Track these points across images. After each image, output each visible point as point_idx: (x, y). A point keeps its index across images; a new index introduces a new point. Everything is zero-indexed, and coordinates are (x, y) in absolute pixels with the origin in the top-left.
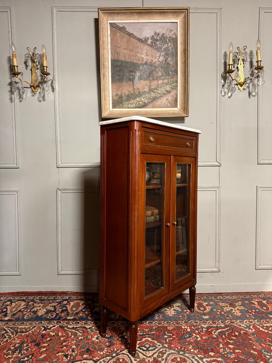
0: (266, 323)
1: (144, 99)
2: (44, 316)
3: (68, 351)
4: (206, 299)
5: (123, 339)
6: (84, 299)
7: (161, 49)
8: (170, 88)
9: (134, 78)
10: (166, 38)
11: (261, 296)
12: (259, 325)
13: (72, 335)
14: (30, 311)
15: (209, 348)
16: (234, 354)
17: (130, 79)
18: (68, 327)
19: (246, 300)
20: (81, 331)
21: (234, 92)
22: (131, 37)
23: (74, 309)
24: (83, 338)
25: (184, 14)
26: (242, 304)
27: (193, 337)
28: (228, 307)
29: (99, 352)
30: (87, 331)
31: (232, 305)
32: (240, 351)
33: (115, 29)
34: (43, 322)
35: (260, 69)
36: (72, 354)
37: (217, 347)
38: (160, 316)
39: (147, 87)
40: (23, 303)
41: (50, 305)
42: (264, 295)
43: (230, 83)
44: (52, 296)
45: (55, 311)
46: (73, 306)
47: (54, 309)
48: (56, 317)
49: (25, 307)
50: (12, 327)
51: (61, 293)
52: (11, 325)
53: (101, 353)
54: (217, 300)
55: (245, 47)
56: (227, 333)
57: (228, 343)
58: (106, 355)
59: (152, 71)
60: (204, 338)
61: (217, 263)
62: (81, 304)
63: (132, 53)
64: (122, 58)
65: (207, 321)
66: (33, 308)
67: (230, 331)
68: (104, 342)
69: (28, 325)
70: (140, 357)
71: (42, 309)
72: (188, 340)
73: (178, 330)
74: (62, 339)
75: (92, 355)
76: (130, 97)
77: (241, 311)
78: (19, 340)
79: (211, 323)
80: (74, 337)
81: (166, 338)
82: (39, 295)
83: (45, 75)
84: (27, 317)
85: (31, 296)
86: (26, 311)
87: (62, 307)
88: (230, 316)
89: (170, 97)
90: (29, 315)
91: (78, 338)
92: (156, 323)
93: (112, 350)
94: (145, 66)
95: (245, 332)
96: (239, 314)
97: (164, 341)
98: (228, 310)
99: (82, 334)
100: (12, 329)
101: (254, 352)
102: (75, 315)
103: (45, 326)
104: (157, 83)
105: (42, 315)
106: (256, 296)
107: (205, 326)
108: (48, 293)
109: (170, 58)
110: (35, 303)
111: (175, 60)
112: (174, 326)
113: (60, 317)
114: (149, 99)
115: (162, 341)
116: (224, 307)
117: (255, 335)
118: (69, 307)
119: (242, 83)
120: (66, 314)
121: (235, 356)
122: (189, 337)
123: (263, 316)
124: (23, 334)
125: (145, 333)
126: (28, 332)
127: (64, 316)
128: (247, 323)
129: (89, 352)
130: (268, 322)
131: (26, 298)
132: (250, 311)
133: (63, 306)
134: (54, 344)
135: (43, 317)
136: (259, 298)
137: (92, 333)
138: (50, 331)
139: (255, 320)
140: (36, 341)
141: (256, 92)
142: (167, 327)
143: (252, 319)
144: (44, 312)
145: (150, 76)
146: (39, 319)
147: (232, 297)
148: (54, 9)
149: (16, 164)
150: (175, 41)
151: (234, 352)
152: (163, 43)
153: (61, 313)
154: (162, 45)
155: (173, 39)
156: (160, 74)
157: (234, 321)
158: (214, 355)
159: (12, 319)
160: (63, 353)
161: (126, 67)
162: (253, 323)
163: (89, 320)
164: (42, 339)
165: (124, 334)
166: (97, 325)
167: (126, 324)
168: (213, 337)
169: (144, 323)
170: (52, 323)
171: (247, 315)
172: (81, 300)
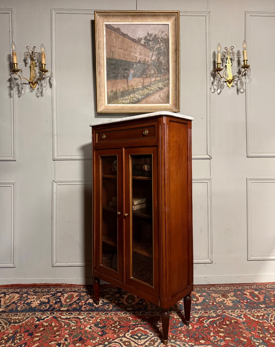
0: (257, 313)
1: (137, 96)
2: (38, 307)
3: (61, 340)
4: (199, 290)
5: (116, 329)
6: (78, 291)
7: (154, 48)
8: (163, 85)
9: (128, 76)
10: (158, 38)
11: (254, 287)
12: (250, 315)
13: (65, 325)
14: (24, 303)
15: (200, 337)
16: (224, 342)
17: (124, 77)
18: (61, 318)
19: (238, 291)
20: (74, 321)
21: (223, 89)
22: (125, 37)
23: (68, 300)
24: (76, 328)
25: (175, 17)
26: (234, 295)
28: (220, 297)
29: (91, 341)
30: (80, 321)
31: (224, 296)
32: (230, 339)
33: (111, 30)
34: (37, 313)
35: (246, 67)
36: (65, 343)
37: (207, 335)
38: (153, 307)
39: (141, 84)
40: (17, 296)
41: (44, 297)
42: (257, 286)
43: (219, 81)
44: (47, 288)
45: (48, 303)
46: (67, 298)
47: (47, 301)
48: (49, 308)
49: (18, 299)
50: (5, 318)
51: (55, 285)
52: (5, 316)
53: (93, 342)
54: (210, 292)
55: (233, 47)
56: (219, 322)
57: (219, 332)
58: (98, 343)
59: (146, 69)
60: (195, 326)
61: (210, 254)
62: (75, 296)
63: (126, 52)
64: (117, 57)
65: (200, 311)
66: (27, 300)
68: (97, 332)
69: (22, 316)
70: (132, 345)
71: (36, 301)
72: (180, 329)
73: (170, 319)
74: (55, 329)
75: (85, 343)
76: (124, 94)
77: (233, 302)
78: (13, 330)
79: (203, 313)
80: (67, 327)
82: (33, 288)
83: (44, 72)
84: (21, 308)
85: (25, 288)
86: (20, 303)
87: (56, 298)
88: (222, 306)
89: (162, 94)
90: (23, 306)
91: (71, 328)
92: (149, 313)
93: (105, 339)
94: (139, 65)
95: (236, 321)
96: (231, 304)
97: (156, 330)
98: (220, 300)
99: (75, 324)
100: (6, 320)
101: (244, 340)
102: (68, 306)
103: (39, 317)
104: (150, 81)
105: (36, 306)
106: (248, 287)
108: (42, 285)
109: (162, 57)
110: (29, 296)
111: (166, 59)
113: (54, 308)
114: (143, 96)
116: (216, 297)
117: (246, 324)
118: (63, 299)
119: (230, 80)
120: (59, 305)
121: (225, 344)
122: (181, 326)
123: (254, 306)
124: (16, 325)
125: (137, 323)
126: (22, 323)
127: (58, 308)
128: (238, 313)
129: (82, 341)
130: (259, 311)
131: (20, 290)
132: (242, 301)
134: (47, 333)
135: (36, 309)
136: (251, 289)
137: (85, 323)
138: (43, 322)
139: (246, 310)
140: (29, 331)
141: (243, 89)
143: (244, 309)
144: (38, 303)
145: (144, 74)
146: (33, 310)
147: (225, 288)
148: (53, 10)
149: (13, 157)
150: (167, 41)
151: (224, 340)
152: (155, 43)
153: (55, 304)
154: (154, 45)
155: (165, 39)
156: (153, 72)
157: (226, 311)
158: (204, 343)
159: (6, 310)
160: (56, 341)
161: (121, 65)
162: (244, 313)
163: (82, 311)
164: (36, 329)
165: (117, 324)
166: (90, 315)
167: (119, 314)
168: (204, 326)
169: (137, 314)
170: (46, 314)
171: (239, 305)
172: (75, 291)
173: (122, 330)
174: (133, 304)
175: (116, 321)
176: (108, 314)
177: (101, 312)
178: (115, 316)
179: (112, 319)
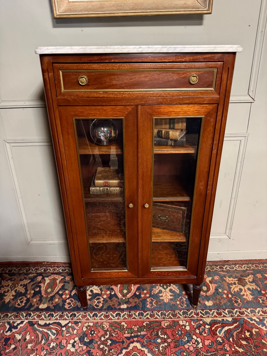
2: (12, 302)
4: (209, 271)
5: (106, 347)
6: (62, 273)
13: (42, 339)
18: (38, 324)
19: (258, 273)
23: (49, 290)
24: (56, 345)
26: (253, 279)
27: (193, 341)
28: (236, 284)
30: (61, 331)
31: (241, 281)
34: (10, 315)
38: (153, 303)
41: (22, 283)
44: (25, 268)
45: (25, 294)
46: (48, 286)
47: (24, 290)
48: (26, 304)
51: (35, 264)
54: (223, 273)
56: (236, 332)
60: (206, 343)
61: (228, 229)
62: (58, 281)
65: (211, 310)
67: (240, 330)
71: (10, 291)
72: (186, 346)
73: (175, 328)
74: (29, 346)
77: (252, 291)
79: (215, 314)
80: (44, 344)
81: (160, 344)
82: (9, 267)
87: (34, 286)
88: (239, 301)
91: (50, 345)
92: (148, 314)
96: (250, 298)
97: (157, 350)
98: (236, 290)
99: (55, 336)
102: (49, 301)
103: (11, 322)
105: (9, 301)
107: (208, 320)
108: (19, 264)
110: (3, 281)
112: (170, 319)
113: (31, 306)
115: (154, 350)
116: (231, 284)
118: (43, 288)
120: (38, 299)
122: (188, 341)
125: (133, 335)
127: (36, 304)
128: (259, 315)
132: (264, 292)
133: (36, 285)
135: (10, 305)
137: (67, 335)
138: (16, 332)
142: (160, 322)
144: (13, 296)
146: (6, 308)
147: (242, 268)
153: (33, 297)
157: (244, 310)
163: (66, 310)
164: (5, 347)
165: (107, 337)
166: (75, 319)
167: (110, 317)
168: (218, 341)
169: (134, 316)
170: (21, 316)
171: (260, 300)
172: (59, 274)
173: (113, 350)
174: (129, 296)
175: (107, 329)
176: (98, 315)
177: (89, 313)
178: (106, 320)
179: (102, 326)
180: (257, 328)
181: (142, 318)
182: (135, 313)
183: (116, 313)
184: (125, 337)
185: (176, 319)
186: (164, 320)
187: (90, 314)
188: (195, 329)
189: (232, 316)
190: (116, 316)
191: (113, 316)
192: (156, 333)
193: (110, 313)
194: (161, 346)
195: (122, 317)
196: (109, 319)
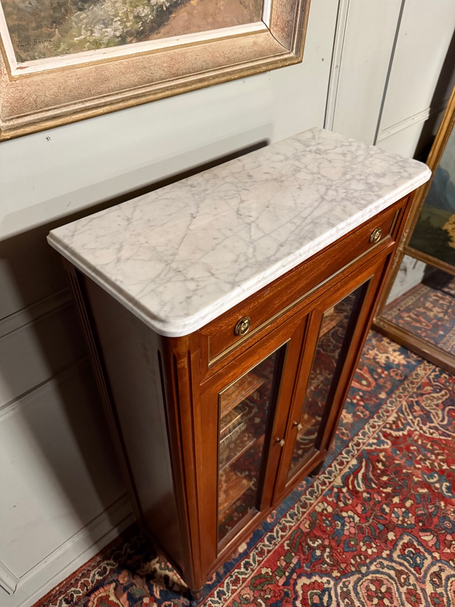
0: (388, 416)
6: (104, 579)
15: (381, 527)
16: (411, 514)
27: (347, 519)
32: (410, 501)
37: (385, 516)
56: (370, 473)
57: (389, 496)
60: (359, 510)
62: (112, 598)
67: (371, 466)
72: (347, 533)
73: (318, 521)
79: (338, 467)
81: (322, 556)
92: (277, 531)
95: (384, 453)
96: (349, 418)
97: (326, 565)
101: (424, 491)
107: (339, 481)
112: (305, 516)
115: (323, 569)
117: (398, 452)
121: (414, 517)
122: (343, 525)
123: (374, 402)
125: (287, 574)
128: (372, 434)
130: (389, 411)
139: (373, 418)
142: (299, 528)
143: (370, 418)
151: (408, 510)
157: (356, 438)
158: (395, 536)
162: (377, 426)
167: (241, 577)
168: (365, 498)
171: (359, 413)
175: (253, 598)
176: (223, 591)
177: (209, 599)
178: (240, 587)
179: (244, 600)
180: (381, 451)
181: (277, 543)
182: (262, 543)
183: (242, 566)
184: (283, 585)
185: (310, 510)
186: (299, 522)
187: (213, 599)
188: (337, 503)
189: (353, 456)
190: (247, 570)
191: (242, 573)
192: (307, 547)
193: (235, 573)
194: (325, 557)
195: (255, 563)
196: (241, 582)
